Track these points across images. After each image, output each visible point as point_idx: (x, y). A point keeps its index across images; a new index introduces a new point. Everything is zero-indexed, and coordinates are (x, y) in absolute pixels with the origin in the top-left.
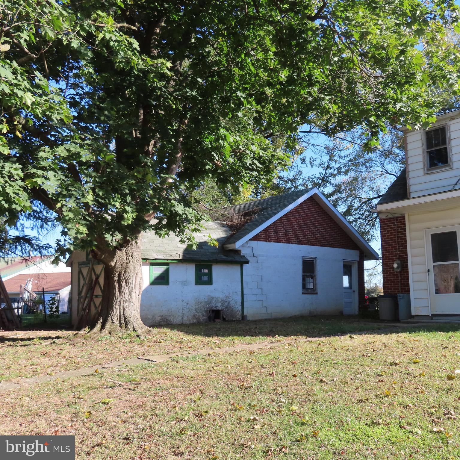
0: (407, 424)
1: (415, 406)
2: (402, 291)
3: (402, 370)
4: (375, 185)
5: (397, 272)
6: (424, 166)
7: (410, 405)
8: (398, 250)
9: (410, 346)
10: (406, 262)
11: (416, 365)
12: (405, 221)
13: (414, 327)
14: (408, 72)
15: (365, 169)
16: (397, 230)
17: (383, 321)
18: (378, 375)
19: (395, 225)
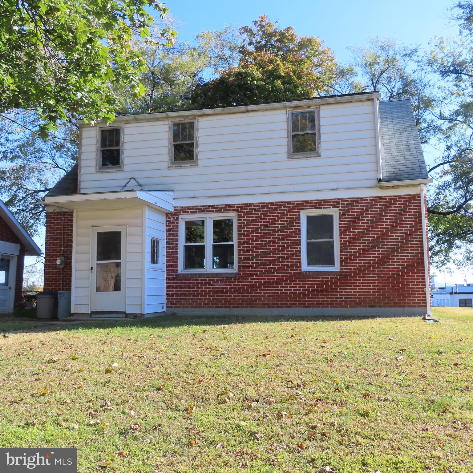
0: (64, 420)
1: (73, 401)
2: (63, 289)
3: (60, 367)
4: (43, 178)
5: (59, 269)
6: (97, 163)
7: (67, 401)
8: (62, 246)
9: (69, 343)
10: (71, 259)
11: (75, 361)
12: (73, 217)
13: (73, 325)
14: (93, 62)
15: (34, 159)
16: (64, 225)
17: (40, 319)
18: (35, 374)
19: (62, 220)
